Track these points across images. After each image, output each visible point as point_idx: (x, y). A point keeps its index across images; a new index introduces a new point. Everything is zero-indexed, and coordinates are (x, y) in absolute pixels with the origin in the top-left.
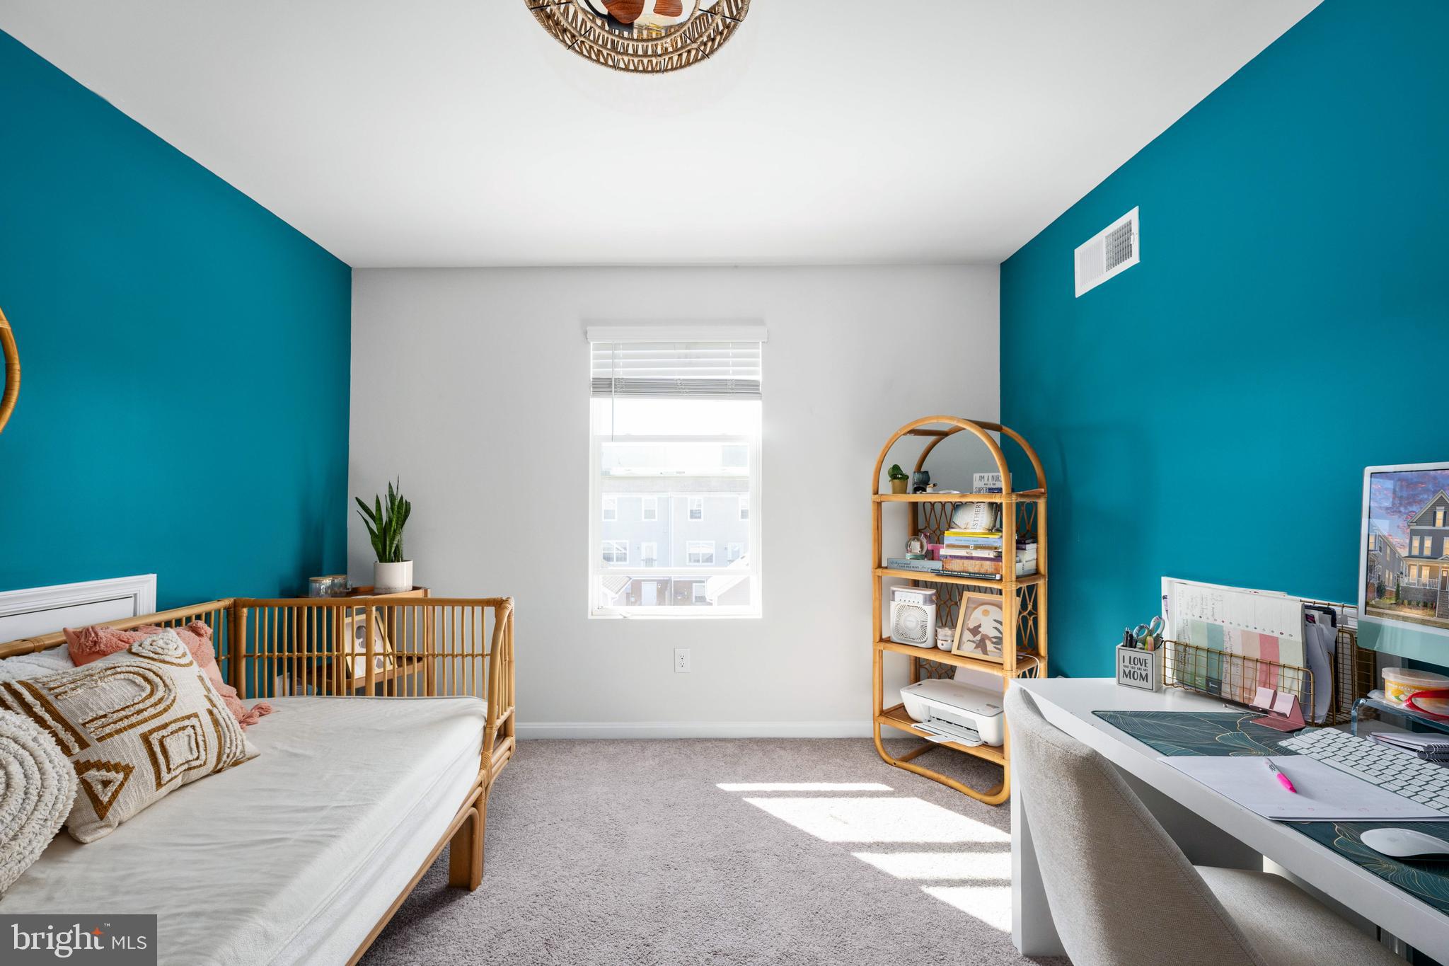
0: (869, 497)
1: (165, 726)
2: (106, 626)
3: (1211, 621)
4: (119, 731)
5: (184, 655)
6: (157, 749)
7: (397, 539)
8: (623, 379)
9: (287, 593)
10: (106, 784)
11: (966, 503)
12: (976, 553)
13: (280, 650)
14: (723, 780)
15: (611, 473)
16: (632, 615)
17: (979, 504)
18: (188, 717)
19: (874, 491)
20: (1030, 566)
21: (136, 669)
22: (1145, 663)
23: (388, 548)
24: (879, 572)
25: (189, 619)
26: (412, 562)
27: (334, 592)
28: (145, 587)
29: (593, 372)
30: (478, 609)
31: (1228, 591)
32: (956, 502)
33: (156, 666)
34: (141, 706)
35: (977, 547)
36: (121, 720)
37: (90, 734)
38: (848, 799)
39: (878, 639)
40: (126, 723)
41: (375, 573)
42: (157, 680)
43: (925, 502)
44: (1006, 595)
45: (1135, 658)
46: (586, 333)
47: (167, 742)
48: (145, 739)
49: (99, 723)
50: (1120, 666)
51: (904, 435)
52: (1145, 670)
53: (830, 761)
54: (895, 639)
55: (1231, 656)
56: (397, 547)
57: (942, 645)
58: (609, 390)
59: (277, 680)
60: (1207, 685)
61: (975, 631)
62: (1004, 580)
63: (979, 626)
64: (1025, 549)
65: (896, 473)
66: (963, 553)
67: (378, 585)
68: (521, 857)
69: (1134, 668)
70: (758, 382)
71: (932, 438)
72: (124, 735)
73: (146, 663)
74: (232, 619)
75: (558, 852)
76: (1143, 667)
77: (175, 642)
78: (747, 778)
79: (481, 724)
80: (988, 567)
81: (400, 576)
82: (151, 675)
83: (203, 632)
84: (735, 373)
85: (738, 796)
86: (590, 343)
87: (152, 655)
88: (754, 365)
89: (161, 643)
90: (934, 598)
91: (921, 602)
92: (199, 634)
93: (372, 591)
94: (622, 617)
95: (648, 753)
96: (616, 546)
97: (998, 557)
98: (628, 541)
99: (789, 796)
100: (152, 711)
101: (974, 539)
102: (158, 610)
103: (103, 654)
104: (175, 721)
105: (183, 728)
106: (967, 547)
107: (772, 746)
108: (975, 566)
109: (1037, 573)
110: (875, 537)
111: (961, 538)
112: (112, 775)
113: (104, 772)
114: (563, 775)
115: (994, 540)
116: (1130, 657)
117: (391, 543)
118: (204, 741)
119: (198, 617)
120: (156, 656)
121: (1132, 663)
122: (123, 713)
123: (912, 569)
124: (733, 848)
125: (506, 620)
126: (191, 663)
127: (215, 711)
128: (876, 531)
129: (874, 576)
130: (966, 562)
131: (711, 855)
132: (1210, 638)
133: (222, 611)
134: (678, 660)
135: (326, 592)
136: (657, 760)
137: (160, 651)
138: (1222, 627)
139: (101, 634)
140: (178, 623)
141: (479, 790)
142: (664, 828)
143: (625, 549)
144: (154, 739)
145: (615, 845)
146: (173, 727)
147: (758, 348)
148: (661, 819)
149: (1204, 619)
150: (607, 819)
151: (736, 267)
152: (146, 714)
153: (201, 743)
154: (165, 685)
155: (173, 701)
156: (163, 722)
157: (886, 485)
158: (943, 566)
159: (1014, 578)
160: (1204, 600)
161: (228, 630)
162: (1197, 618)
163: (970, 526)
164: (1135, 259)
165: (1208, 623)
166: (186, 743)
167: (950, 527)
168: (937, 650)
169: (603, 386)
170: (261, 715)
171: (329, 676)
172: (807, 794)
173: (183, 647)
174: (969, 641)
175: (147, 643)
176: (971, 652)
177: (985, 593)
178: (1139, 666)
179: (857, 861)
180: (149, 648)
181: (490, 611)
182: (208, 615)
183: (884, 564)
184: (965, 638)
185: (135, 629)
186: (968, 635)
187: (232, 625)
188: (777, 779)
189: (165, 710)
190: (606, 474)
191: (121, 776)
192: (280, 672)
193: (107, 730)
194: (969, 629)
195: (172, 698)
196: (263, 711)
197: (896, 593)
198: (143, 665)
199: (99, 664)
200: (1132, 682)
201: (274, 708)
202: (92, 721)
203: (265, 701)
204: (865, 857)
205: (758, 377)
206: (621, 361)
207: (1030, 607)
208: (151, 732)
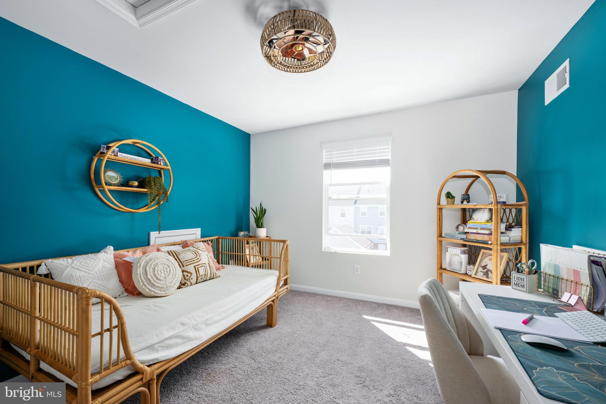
0: (435, 207)
1: (199, 265)
2: (189, 240)
3: (555, 263)
4: (190, 264)
5: (204, 249)
6: (197, 270)
7: (261, 221)
8: (335, 163)
9: (232, 236)
10: (187, 276)
11: (479, 208)
12: (480, 231)
13: (229, 252)
14: (366, 315)
15: (332, 198)
16: (339, 251)
17: (485, 209)
18: (204, 264)
19: (438, 203)
20: (518, 239)
21: (194, 251)
22: (524, 280)
23: (259, 224)
24: (440, 239)
25: (207, 241)
26: (266, 228)
27: (244, 236)
28: (198, 231)
29: (324, 161)
30: (278, 243)
31: (561, 249)
32: (474, 208)
33: (197, 250)
34: (194, 259)
35: (481, 229)
36: (190, 262)
37: (185, 264)
38: (416, 330)
39: (439, 268)
40: (191, 263)
41: (255, 232)
42: (198, 254)
43: (469, 208)
44: (494, 251)
45: (519, 277)
46: (321, 147)
47: (199, 269)
48: (195, 267)
49: (186, 262)
50: (513, 281)
51: (451, 178)
52: (523, 283)
53: (415, 316)
54: (448, 269)
55: (562, 279)
56: (262, 223)
57: (469, 272)
58: (330, 167)
59: (230, 261)
60: (553, 292)
61: (484, 267)
62: (493, 244)
63: (487, 265)
64: (511, 231)
65: (449, 195)
66: (475, 231)
67: (256, 235)
68: (288, 322)
69: (519, 282)
70: (389, 159)
71: (473, 179)
72: (191, 265)
73: (196, 249)
74: (218, 242)
75: (300, 324)
76: (522, 281)
77: (202, 245)
78: (376, 316)
79: (277, 278)
80: (486, 238)
81: (262, 233)
82: (196, 252)
83: (210, 244)
84: (379, 156)
85: (369, 321)
86: (323, 150)
87: (197, 248)
88: (388, 152)
89: (199, 245)
90: (466, 251)
91: (459, 253)
92: (209, 245)
93: (255, 237)
94: (335, 251)
95: (341, 302)
96: (366, 227)
97: (491, 234)
98: (372, 226)
99: (390, 325)
100: (196, 261)
101: (481, 225)
102: (201, 238)
103: (188, 246)
104: (201, 264)
105: (203, 266)
106: (477, 229)
107: (392, 308)
108: (480, 237)
109: (521, 242)
110: (438, 224)
111: (475, 225)
112: (188, 274)
113: (187, 273)
114: (310, 303)
115: (489, 226)
116: (517, 277)
117: (260, 222)
118: (207, 270)
119: (210, 240)
120: (198, 248)
121: (518, 279)
122: (191, 260)
123: (456, 238)
124: (359, 335)
125: (286, 246)
126: (205, 251)
127: (210, 264)
128: (439, 221)
129: (438, 240)
130: (477, 235)
131: (349, 335)
132: (555, 271)
133: (215, 239)
134: (355, 269)
135: (242, 237)
136: (344, 304)
137: (199, 247)
138: (559, 265)
139: (188, 242)
140: (205, 241)
141: (274, 298)
142: (337, 324)
143: (371, 229)
144: (197, 267)
145: (318, 326)
146: (200, 265)
147: (390, 145)
148: (337, 322)
149: (552, 262)
150: (319, 318)
151: (380, 113)
152: (195, 261)
153: (206, 271)
154: (199, 255)
155: (201, 259)
156: (198, 264)
157: (444, 201)
158: (466, 237)
159: (499, 243)
160: (552, 253)
161: (217, 244)
162: (549, 261)
163: (479, 219)
164: (567, 86)
165: (554, 264)
166: (203, 270)
167: (470, 219)
168: (466, 275)
169: (328, 166)
170: (222, 268)
171: (242, 262)
172: (398, 325)
173: (204, 247)
174: (481, 271)
175: (196, 245)
176: (481, 276)
177: (487, 250)
178: (521, 281)
179: (406, 349)
180: (197, 246)
181: (282, 244)
182: (212, 240)
183: (443, 235)
184: (479, 270)
185: (196, 242)
186: (481, 269)
187: (218, 244)
188: (389, 318)
189: (199, 261)
190: (330, 198)
191: (190, 274)
192: (231, 260)
193: (188, 264)
194: (481, 267)
195: (200, 258)
196: (223, 268)
197: (449, 248)
198: (195, 250)
199: (187, 249)
200: (517, 288)
201: (226, 267)
202: (185, 261)
203: (223, 265)
204: (410, 349)
205: (389, 157)
206: (335, 156)
207: (519, 259)
208: (196, 266)
